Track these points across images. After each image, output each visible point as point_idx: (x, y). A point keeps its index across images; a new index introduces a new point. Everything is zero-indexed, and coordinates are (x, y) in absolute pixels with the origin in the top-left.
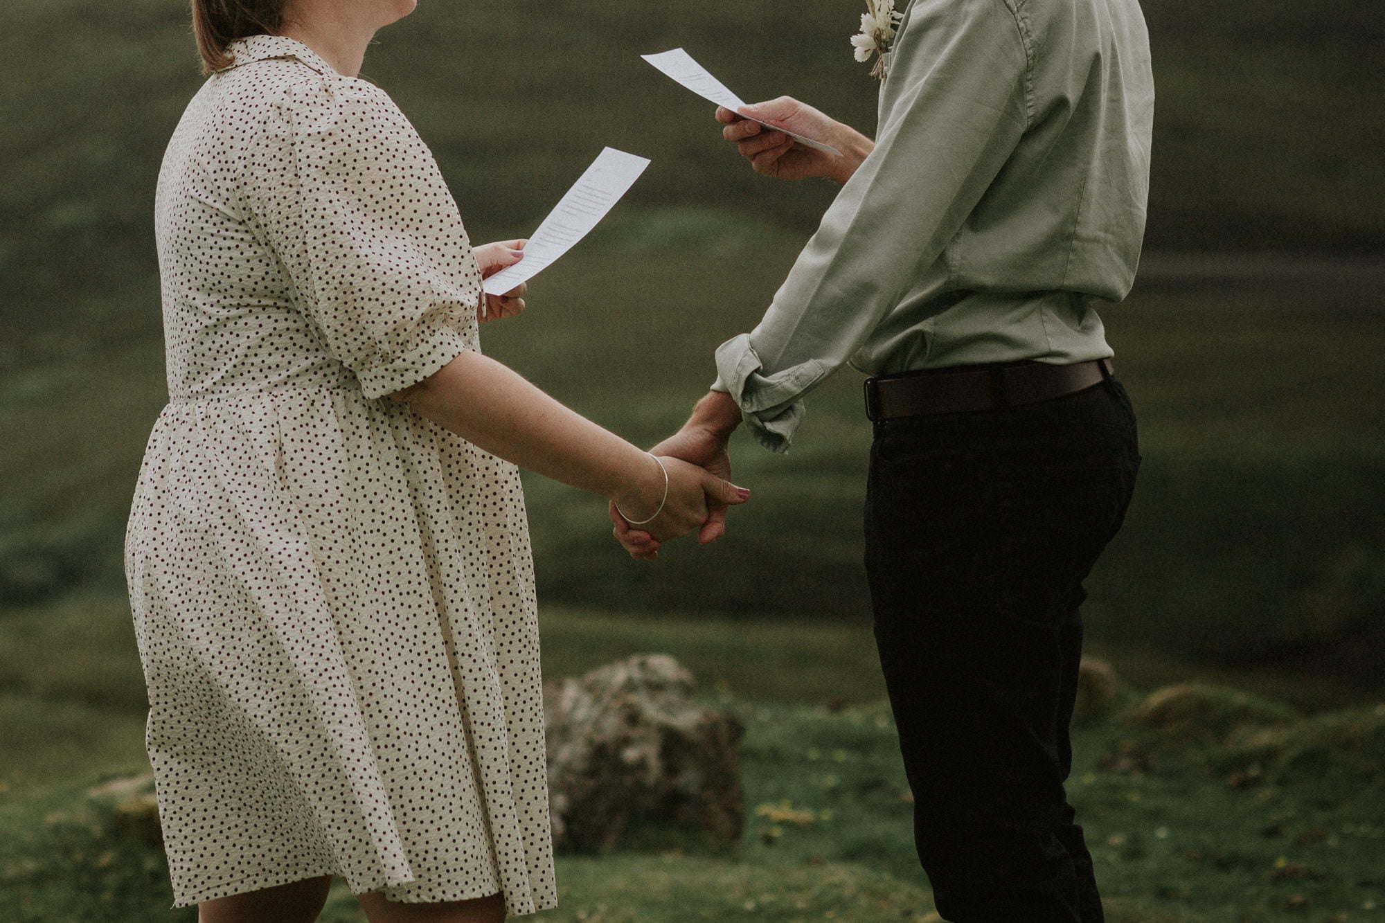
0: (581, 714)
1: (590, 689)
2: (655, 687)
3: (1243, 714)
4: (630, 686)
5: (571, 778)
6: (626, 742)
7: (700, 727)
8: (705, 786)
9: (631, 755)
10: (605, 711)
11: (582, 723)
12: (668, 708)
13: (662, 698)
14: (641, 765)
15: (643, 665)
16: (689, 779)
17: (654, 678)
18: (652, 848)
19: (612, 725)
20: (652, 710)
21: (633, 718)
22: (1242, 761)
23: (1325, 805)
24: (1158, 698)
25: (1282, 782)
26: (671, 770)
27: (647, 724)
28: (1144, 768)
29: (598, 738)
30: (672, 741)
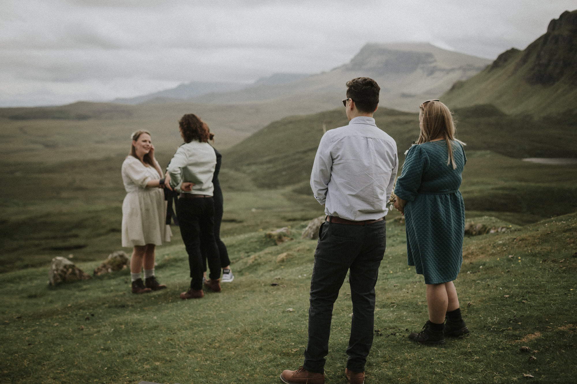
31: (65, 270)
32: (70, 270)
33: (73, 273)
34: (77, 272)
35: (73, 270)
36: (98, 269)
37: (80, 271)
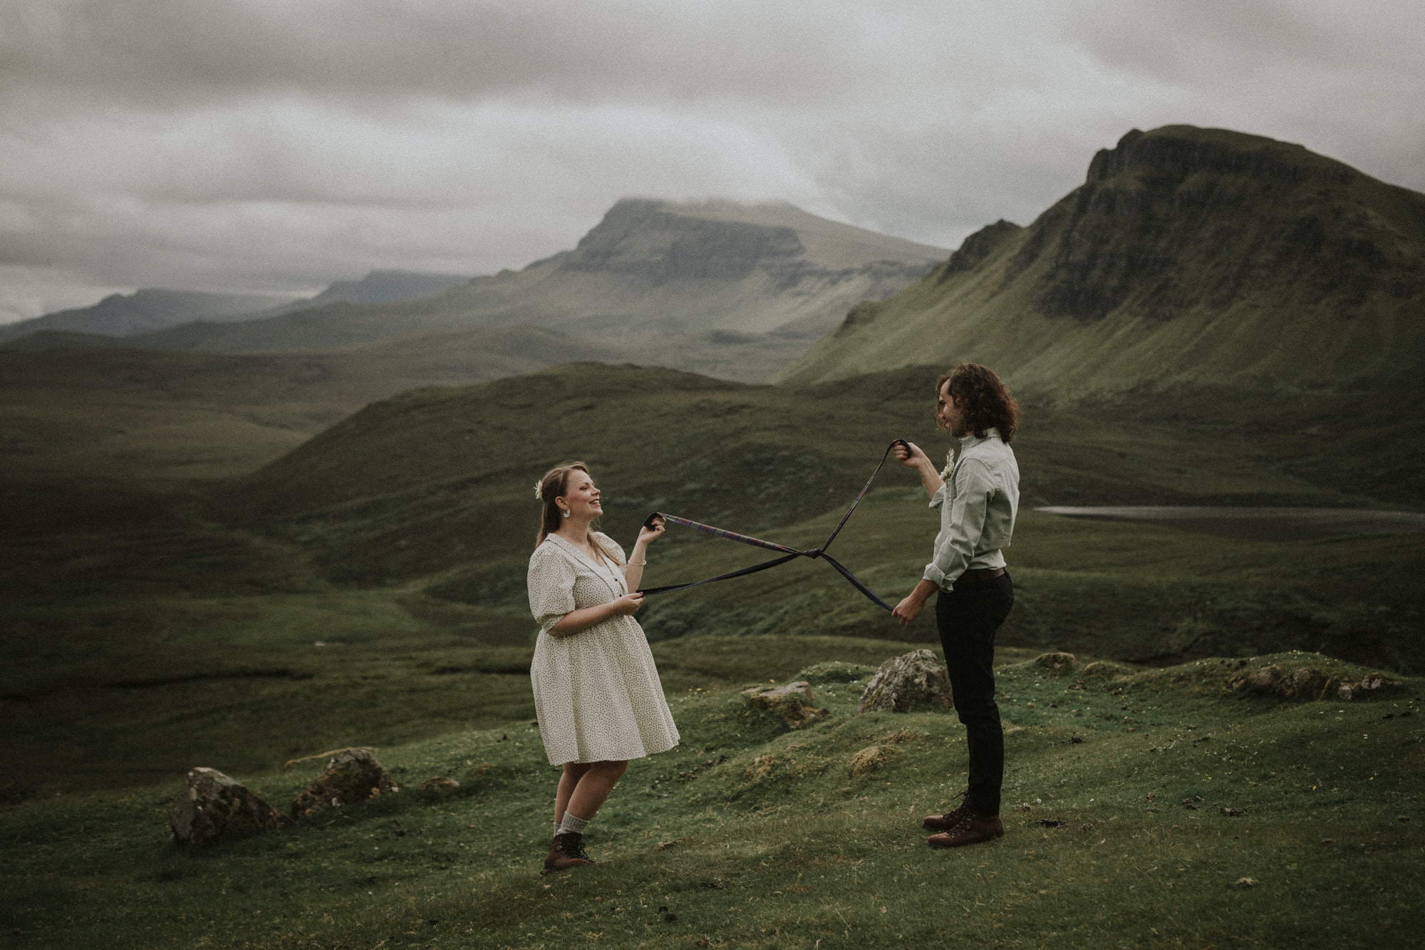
0: (901, 668)
1: (904, 660)
2: (925, 659)
3: (1117, 671)
4: (917, 659)
5: (898, 688)
6: (916, 677)
7: (939, 672)
8: (940, 692)
9: (917, 681)
10: (909, 666)
11: (901, 671)
12: (928, 666)
13: (927, 662)
14: (921, 684)
15: (921, 653)
16: (936, 689)
17: (925, 657)
18: (924, 710)
19: (911, 671)
20: (924, 667)
21: (918, 669)
22: (1116, 686)
23: (1142, 700)
24: (1089, 666)
25: (1129, 693)
26: (930, 686)
27: (922, 671)
28: (1085, 689)
29: (906, 675)
30: (930, 677)
31: (224, 802)
32: (237, 801)
33: (244, 811)
34: (254, 806)
35: (244, 802)
36: (305, 798)
37: (260, 803)
